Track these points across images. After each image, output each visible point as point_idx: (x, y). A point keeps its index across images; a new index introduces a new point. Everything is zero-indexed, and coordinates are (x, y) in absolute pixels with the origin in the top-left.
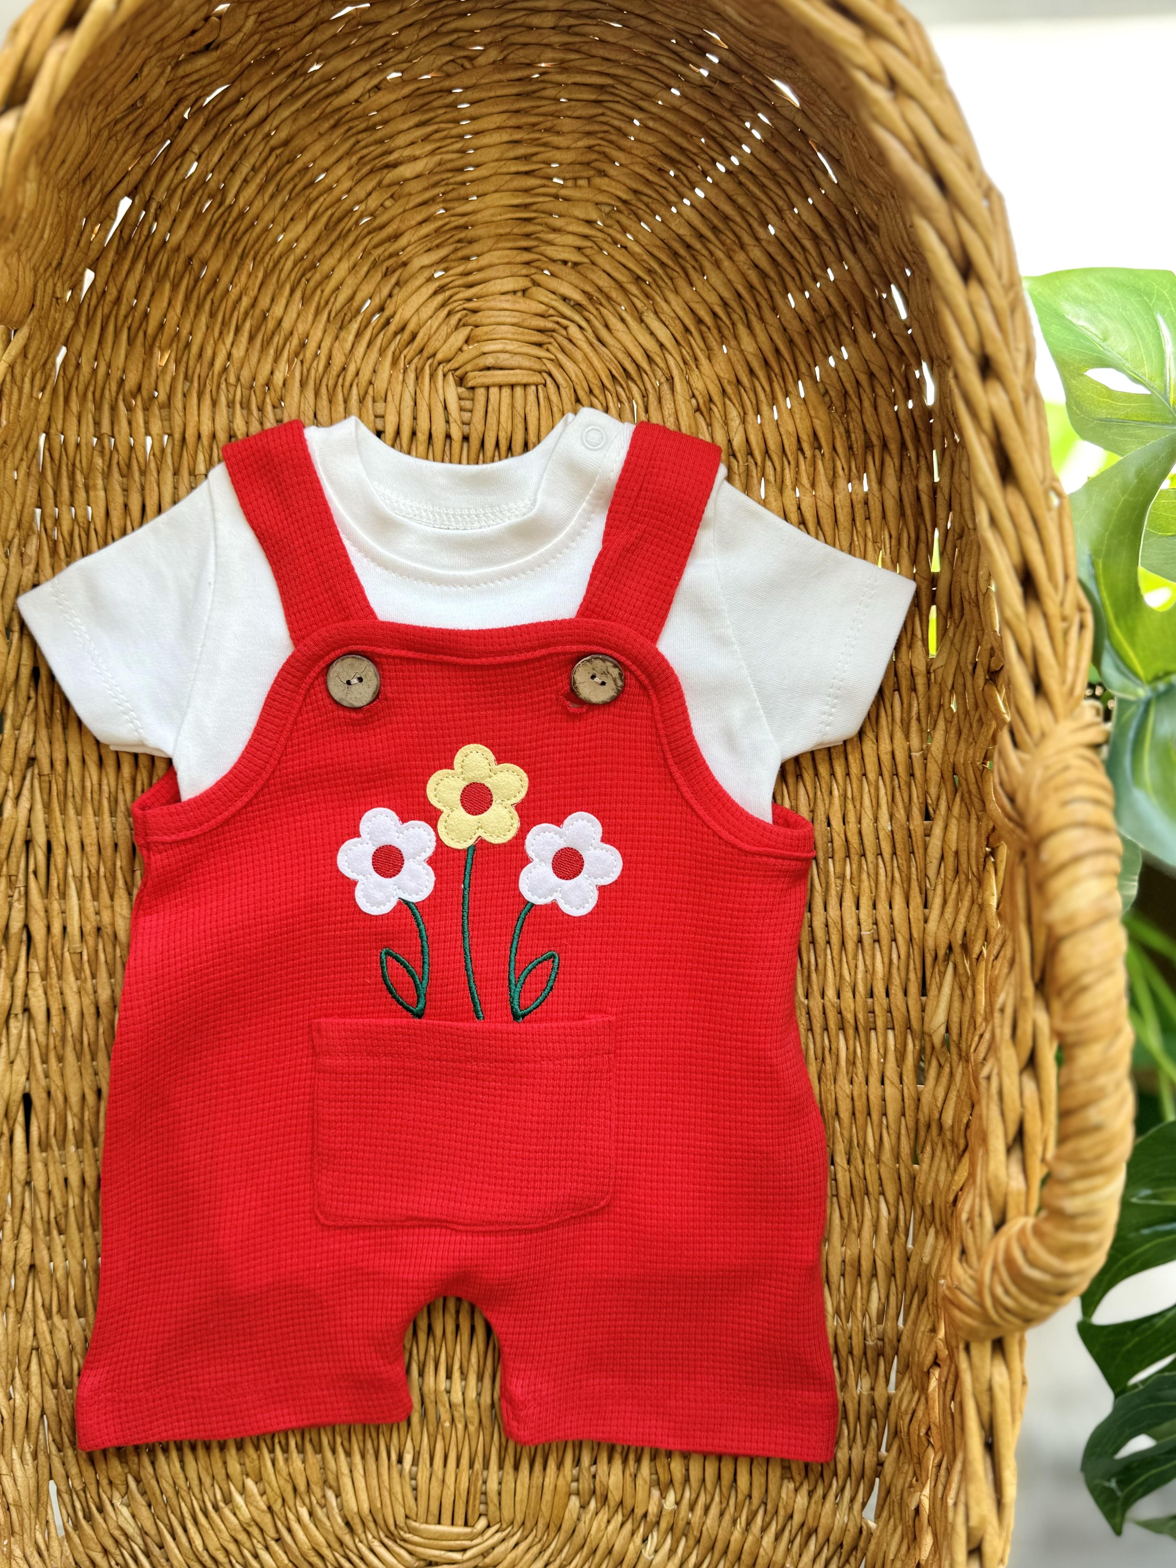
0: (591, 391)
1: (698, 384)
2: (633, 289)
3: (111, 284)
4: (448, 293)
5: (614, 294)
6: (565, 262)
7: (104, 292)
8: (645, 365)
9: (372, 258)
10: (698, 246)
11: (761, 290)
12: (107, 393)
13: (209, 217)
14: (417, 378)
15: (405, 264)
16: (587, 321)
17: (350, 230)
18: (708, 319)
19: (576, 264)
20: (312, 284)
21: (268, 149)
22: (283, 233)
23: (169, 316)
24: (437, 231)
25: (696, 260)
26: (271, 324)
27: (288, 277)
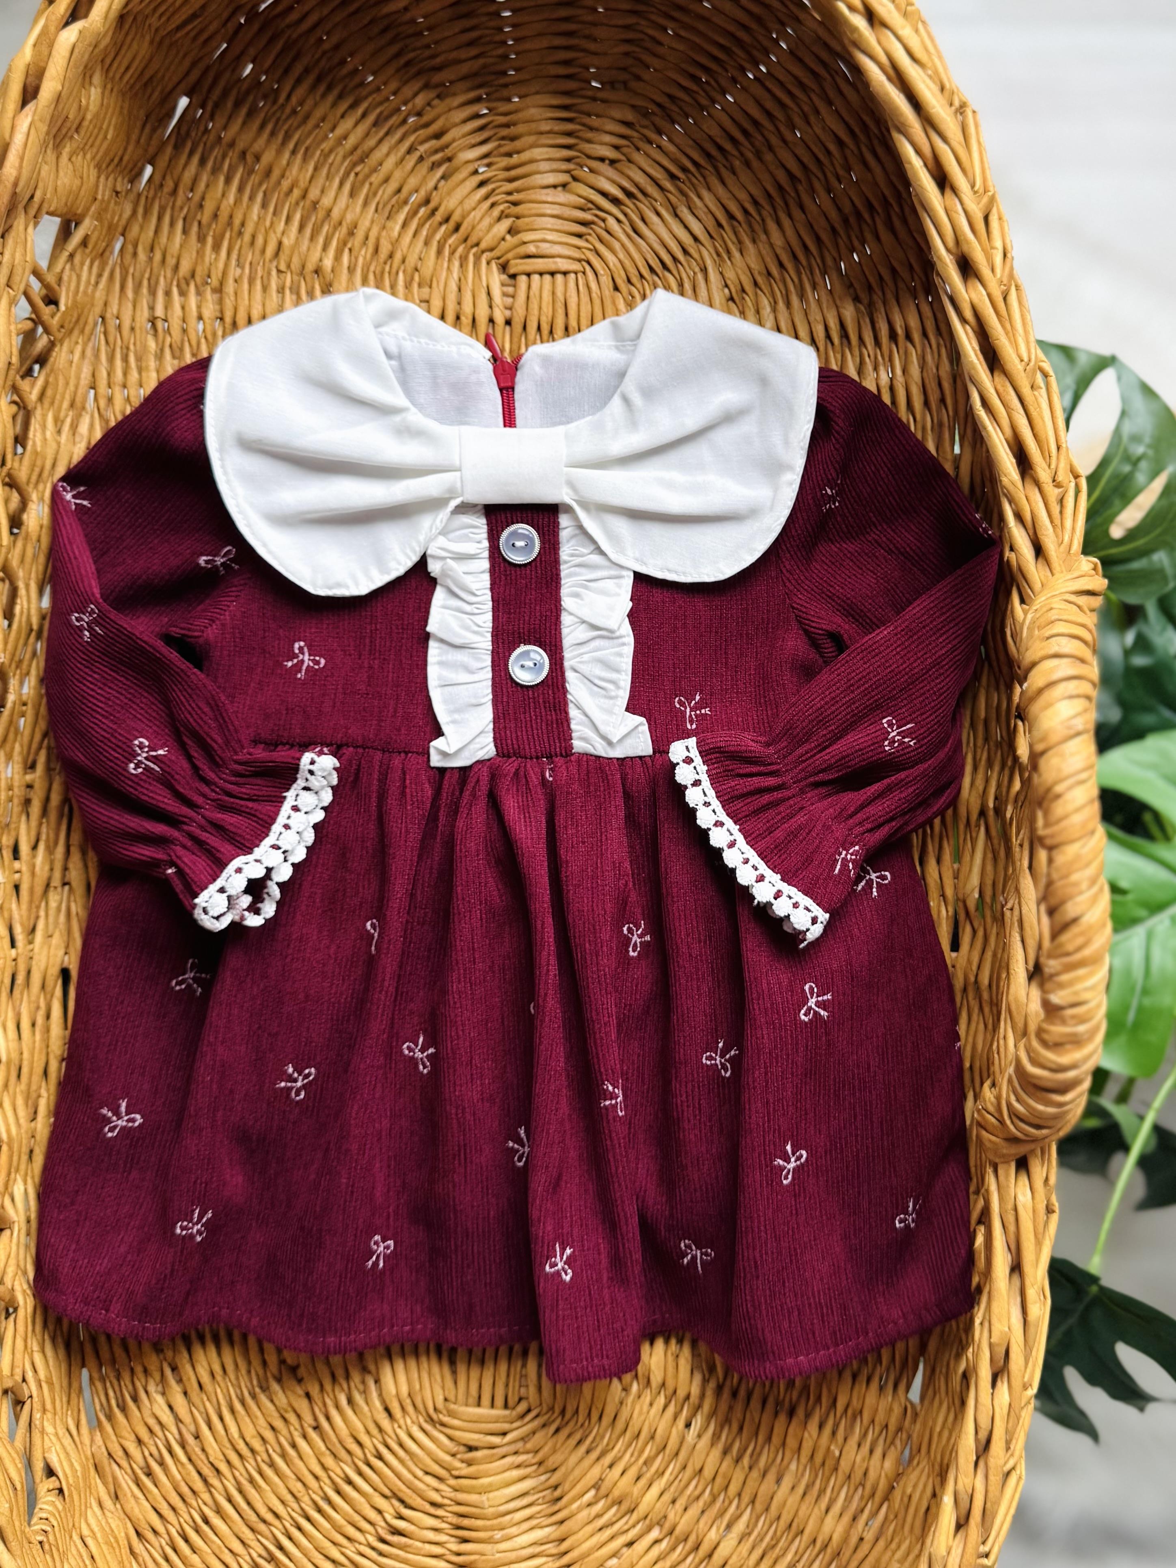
0: (629, 280)
1: (730, 275)
2: (668, 185)
3: (168, 177)
4: (491, 187)
5: (651, 189)
6: (602, 160)
7: (161, 186)
8: (679, 255)
9: (418, 153)
10: (728, 146)
11: (789, 189)
12: (162, 280)
13: (263, 113)
14: (461, 266)
15: (449, 159)
16: (626, 215)
17: (398, 126)
19: (613, 162)
20: (360, 177)
21: (320, 52)
22: (333, 130)
23: (222, 207)
24: (482, 128)
25: (727, 159)
26: (321, 214)
27: (338, 170)
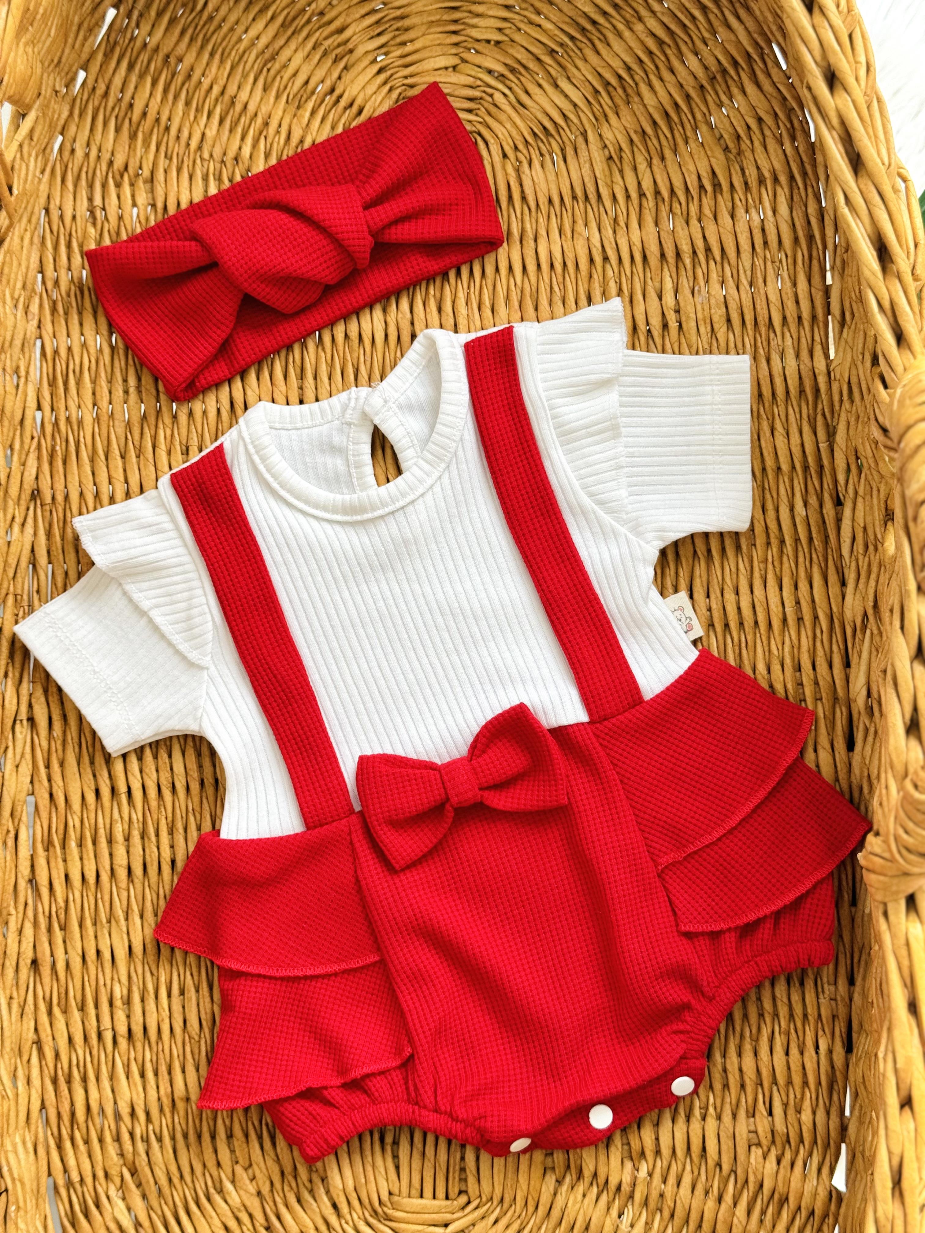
0: (516, 148)
1: (608, 135)
2: (547, 59)
3: (100, 81)
4: (389, 73)
5: (532, 65)
6: (488, 41)
7: (94, 89)
8: (560, 121)
9: (322, 48)
10: (601, 20)
11: (658, 53)
12: (98, 172)
13: (183, 21)
15: (351, 51)
16: (510, 89)
17: (303, 26)
18: (614, 81)
19: (498, 43)
20: (272, 72)
22: (246, 31)
23: (150, 105)
24: (378, 22)
25: (601, 33)
26: (238, 107)
27: (253, 66)
